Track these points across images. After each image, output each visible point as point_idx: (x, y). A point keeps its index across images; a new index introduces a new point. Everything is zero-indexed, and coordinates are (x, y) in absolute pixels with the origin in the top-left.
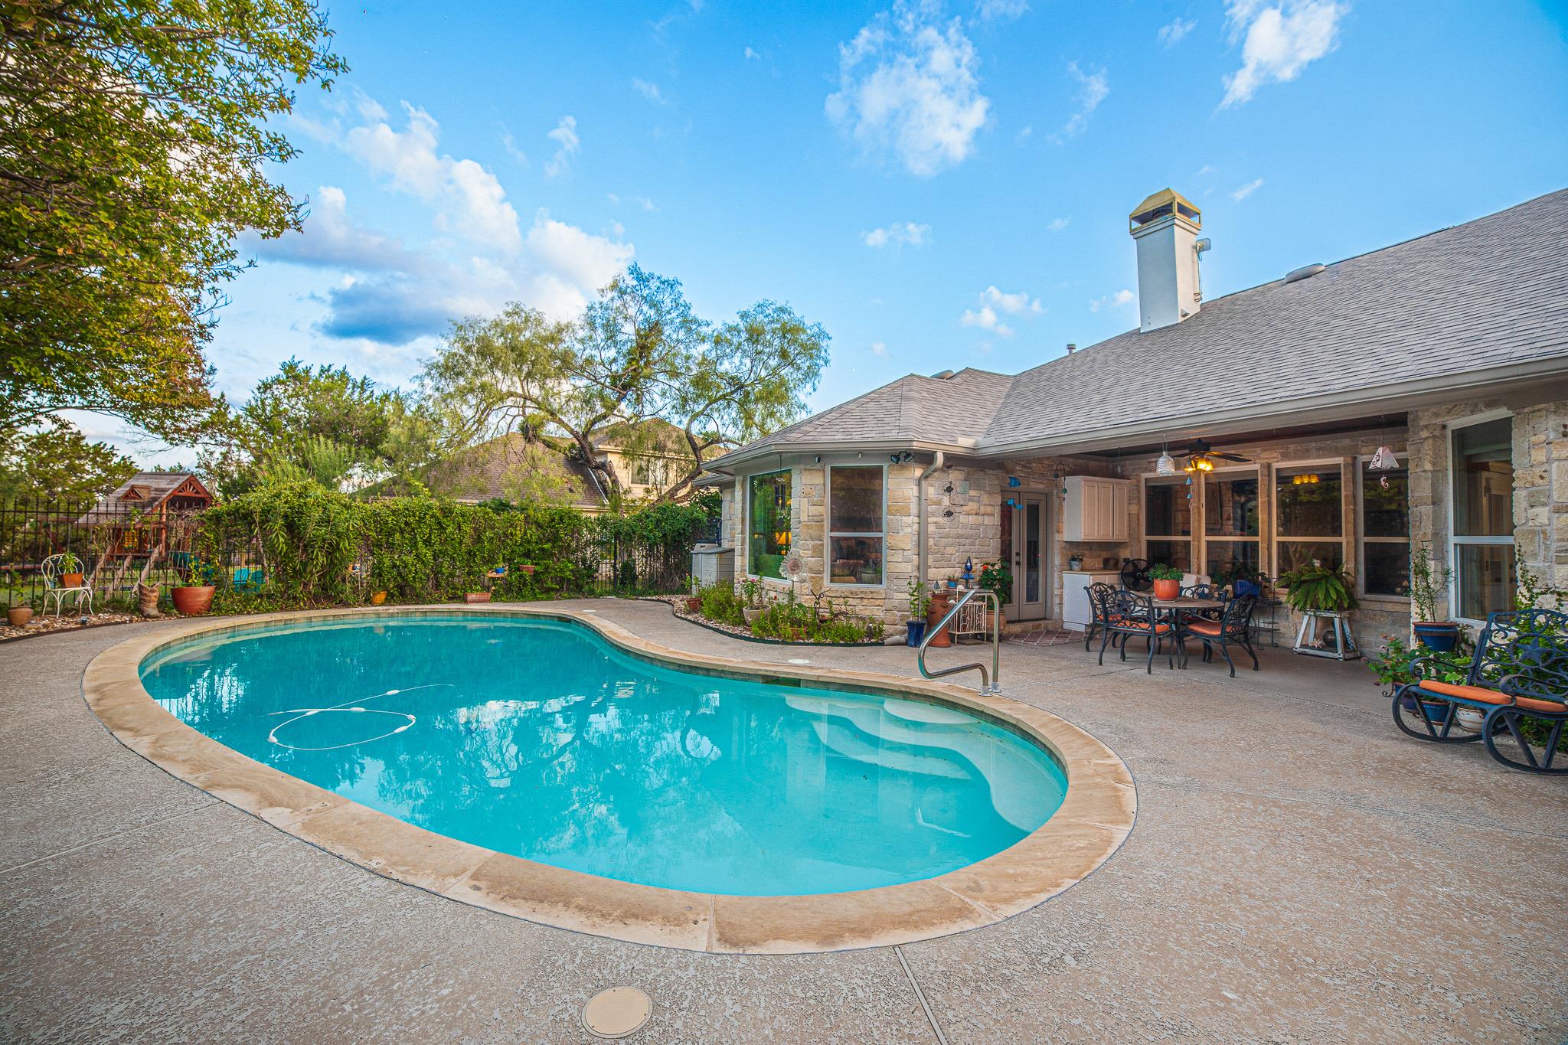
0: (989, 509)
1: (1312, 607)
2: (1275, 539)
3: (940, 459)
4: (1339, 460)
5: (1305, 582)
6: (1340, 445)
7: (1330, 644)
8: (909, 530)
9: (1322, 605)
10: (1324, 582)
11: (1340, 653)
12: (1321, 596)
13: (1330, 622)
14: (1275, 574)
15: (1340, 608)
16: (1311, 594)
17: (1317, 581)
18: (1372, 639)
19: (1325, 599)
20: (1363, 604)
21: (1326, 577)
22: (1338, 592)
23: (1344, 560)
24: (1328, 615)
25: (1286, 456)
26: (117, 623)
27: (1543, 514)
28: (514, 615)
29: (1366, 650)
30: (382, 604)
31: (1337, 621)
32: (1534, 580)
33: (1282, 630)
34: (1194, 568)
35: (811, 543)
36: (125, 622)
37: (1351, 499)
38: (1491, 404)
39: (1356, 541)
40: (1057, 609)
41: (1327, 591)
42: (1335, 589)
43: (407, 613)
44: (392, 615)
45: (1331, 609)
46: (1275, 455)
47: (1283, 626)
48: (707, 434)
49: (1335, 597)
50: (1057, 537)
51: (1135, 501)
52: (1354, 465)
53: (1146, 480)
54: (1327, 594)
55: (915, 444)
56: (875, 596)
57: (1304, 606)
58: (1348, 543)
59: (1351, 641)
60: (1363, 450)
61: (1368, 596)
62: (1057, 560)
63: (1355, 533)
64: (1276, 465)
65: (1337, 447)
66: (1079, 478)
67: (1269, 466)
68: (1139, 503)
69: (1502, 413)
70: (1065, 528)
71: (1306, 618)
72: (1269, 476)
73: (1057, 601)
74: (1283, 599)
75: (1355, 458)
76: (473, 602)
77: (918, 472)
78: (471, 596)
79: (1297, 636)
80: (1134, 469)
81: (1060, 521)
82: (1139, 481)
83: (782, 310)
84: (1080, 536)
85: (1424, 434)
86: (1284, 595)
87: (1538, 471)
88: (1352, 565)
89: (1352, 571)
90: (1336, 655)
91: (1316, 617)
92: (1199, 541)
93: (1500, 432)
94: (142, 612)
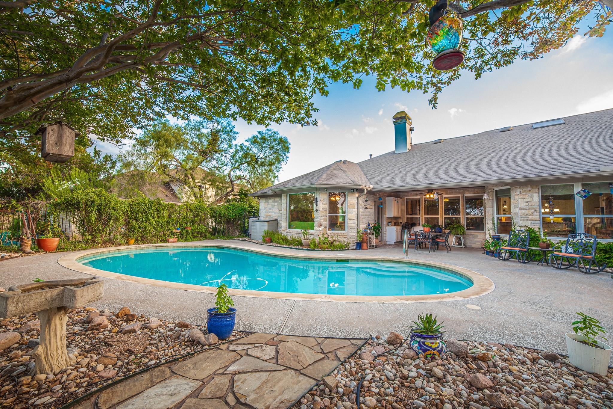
0: (371, 207)
1: (455, 234)
2: (444, 216)
3: (366, 191)
4: (460, 195)
7: (460, 244)
8: (354, 213)
9: (457, 234)
13: (460, 238)
14: (444, 226)
18: (468, 242)
20: (467, 233)
23: (461, 222)
25: (447, 194)
26: (16, 257)
27: (517, 210)
28: (196, 246)
30: (134, 244)
31: (462, 238)
32: (516, 224)
34: (421, 224)
35: (323, 217)
36: (19, 256)
37: (463, 206)
38: (506, 185)
39: (464, 217)
40: (385, 238)
43: (148, 248)
44: (142, 249)
45: (459, 234)
48: (236, 176)
50: (385, 216)
52: (463, 197)
53: (406, 199)
56: (345, 234)
57: (453, 234)
58: (462, 217)
59: (464, 243)
61: (467, 231)
62: (385, 223)
63: (464, 214)
64: (444, 196)
66: (392, 198)
68: (404, 206)
69: (508, 187)
70: (387, 213)
71: (454, 237)
72: (442, 199)
73: (385, 235)
75: (464, 195)
76: (171, 242)
77: (357, 195)
78: (171, 240)
79: (452, 242)
80: (403, 196)
81: (385, 211)
82: (404, 199)
83: (275, 133)
84: (392, 216)
85: (490, 191)
87: (516, 200)
89: (463, 225)
90: (462, 247)
91: (456, 237)
92: (422, 217)
93: (508, 191)
94: (24, 252)
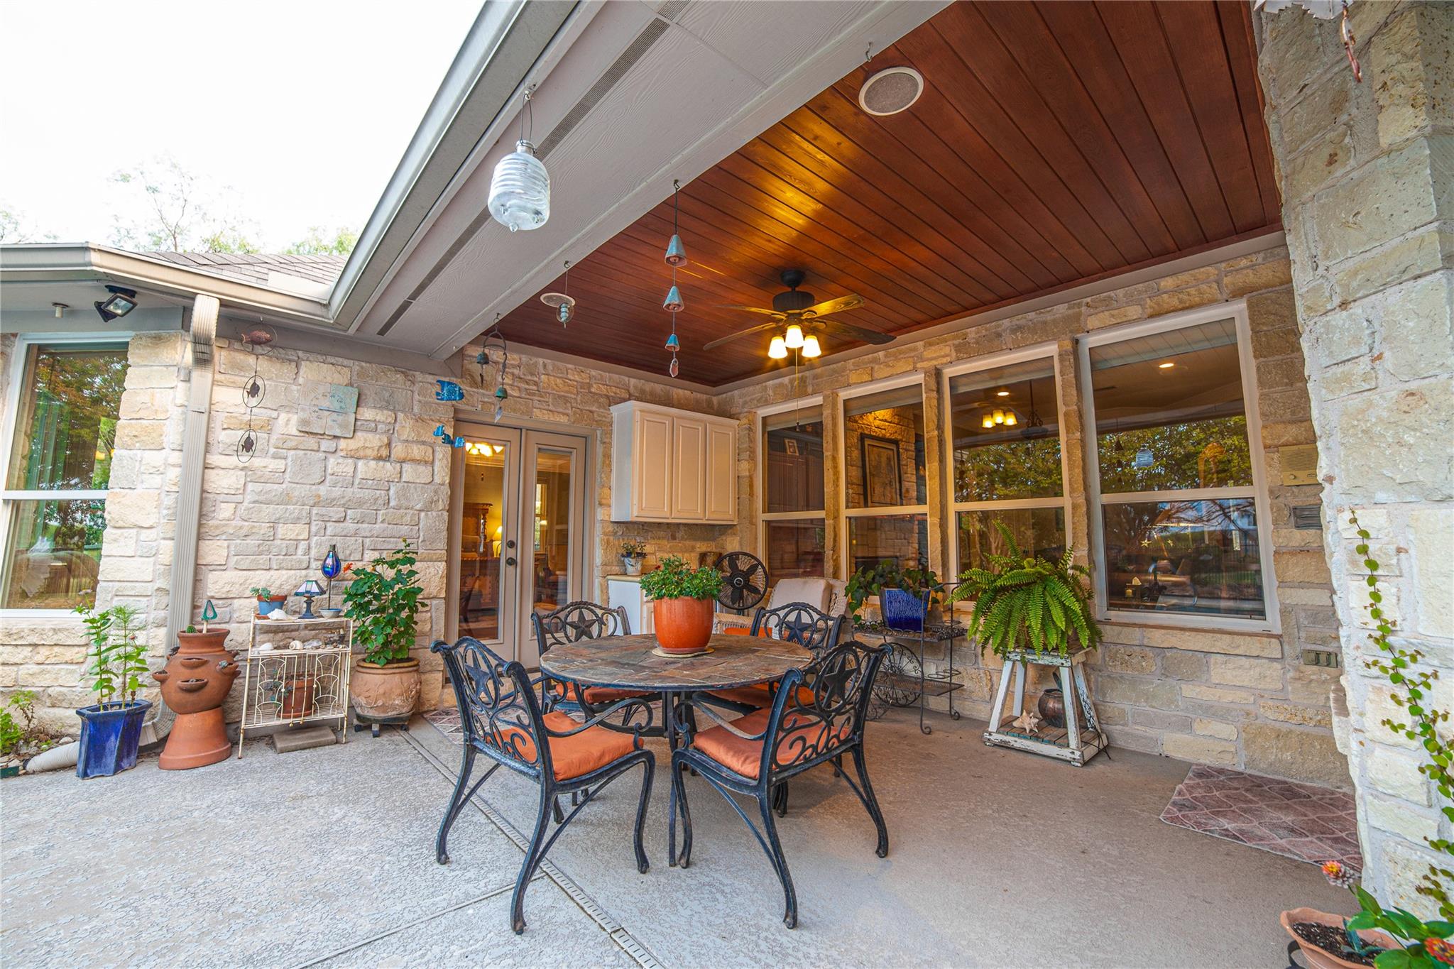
1: (1017, 644)
2: (953, 507)
3: (206, 313)
4: (1050, 350)
5: (1004, 589)
6: (1049, 317)
7: (1054, 725)
8: (157, 480)
9: (1037, 642)
10: (1038, 589)
11: (1072, 749)
12: (1035, 623)
13: (1052, 675)
14: (953, 576)
15: (1072, 645)
16: (1016, 616)
17: (1024, 587)
18: (1127, 706)
19: (1044, 629)
20: (1108, 632)
21: (1042, 578)
22: (1066, 610)
23: (1069, 544)
24: (1047, 660)
25: (964, 351)
29: (1115, 729)
31: (1065, 674)
33: (967, 684)
34: (828, 566)
37: (1075, 420)
39: (1088, 501)
41: (1047, 609)
42: (1063, 605)
45: (1056, 649)
46: (946, 350)
47: (969, 676)
49: (1062, 625)
50: (600, 514)
51: (746, 455)
52: (1076, 353)
53: (764, 419)
54: (1047, 619)
55: (95, 258)
56: (61, 637)
57: (1003, 642)
58: (1075, 507)
59: (1090, 713)
60: (1092, 322)
61: (1116, 615)
63: (1086, 487)
64: (949, 372)
65: (1045, 323)
66: (632, 407)
67: (938, 373)
68: (752, 458)
70: (615, 499)
71: (1008, 665)
72: (939, 390)
74: (967, 622)
75: (1077, 342)
79: (992, 697)
80: (745, 403)
82: (752, 423)
86: (966, 614)
88: (1083, 552)
89: (1085, 564)
90: (1065, 753)
91: (1025, 664)
92: (836, 518)
